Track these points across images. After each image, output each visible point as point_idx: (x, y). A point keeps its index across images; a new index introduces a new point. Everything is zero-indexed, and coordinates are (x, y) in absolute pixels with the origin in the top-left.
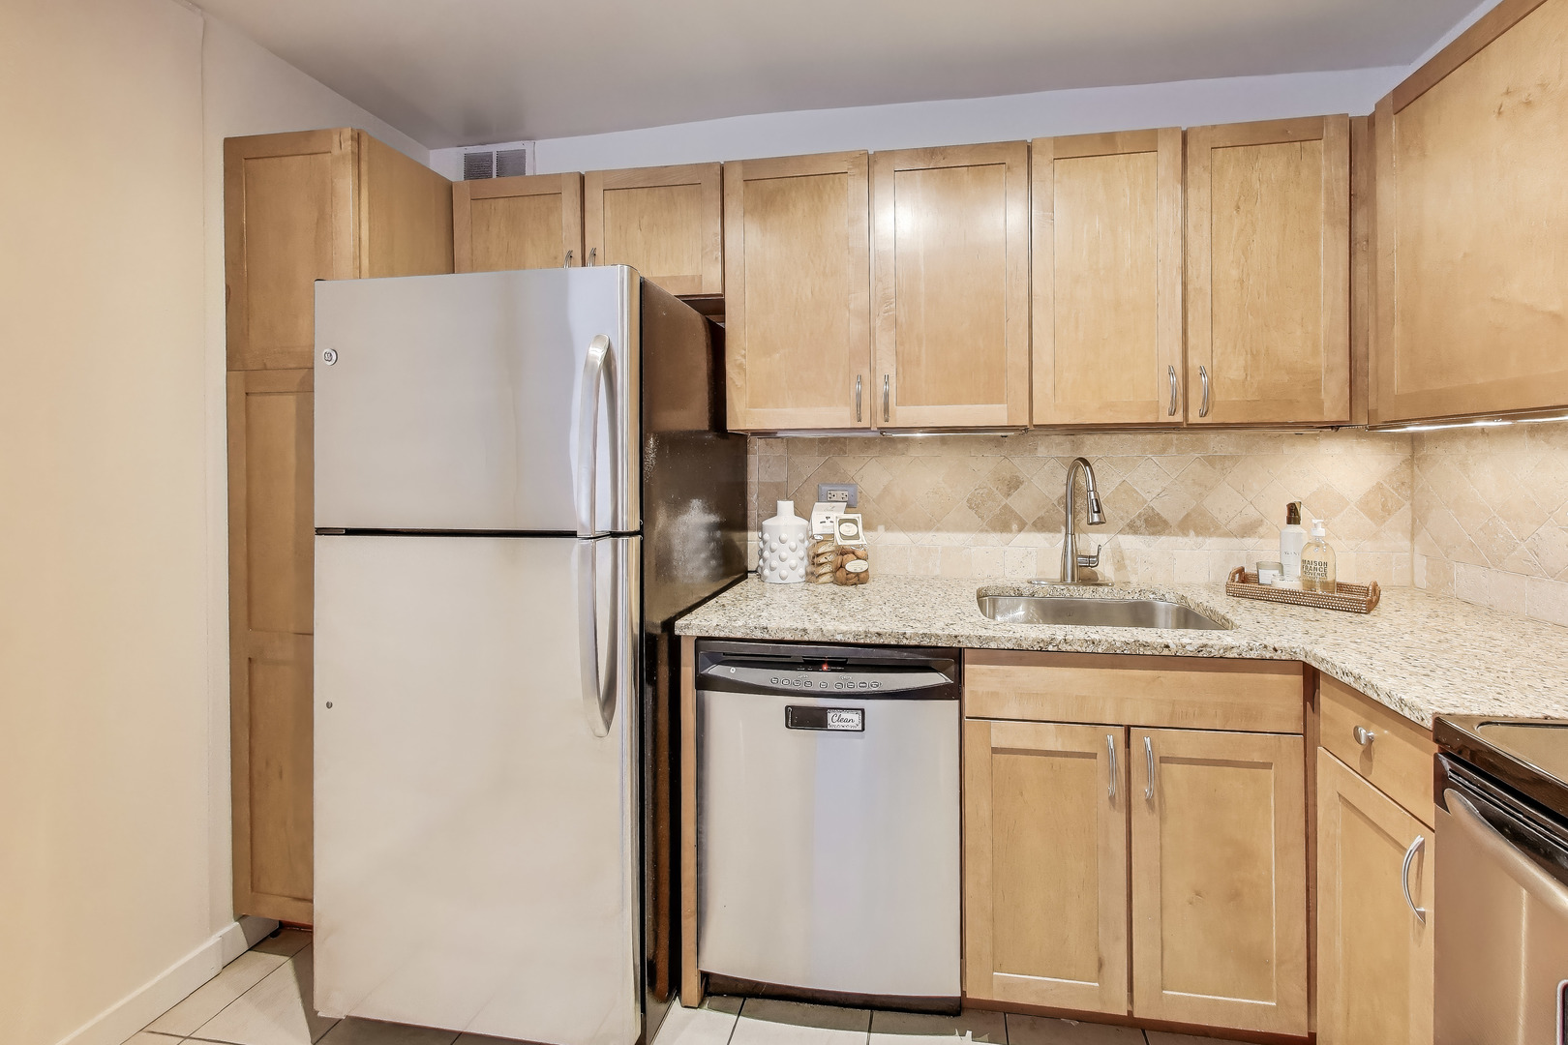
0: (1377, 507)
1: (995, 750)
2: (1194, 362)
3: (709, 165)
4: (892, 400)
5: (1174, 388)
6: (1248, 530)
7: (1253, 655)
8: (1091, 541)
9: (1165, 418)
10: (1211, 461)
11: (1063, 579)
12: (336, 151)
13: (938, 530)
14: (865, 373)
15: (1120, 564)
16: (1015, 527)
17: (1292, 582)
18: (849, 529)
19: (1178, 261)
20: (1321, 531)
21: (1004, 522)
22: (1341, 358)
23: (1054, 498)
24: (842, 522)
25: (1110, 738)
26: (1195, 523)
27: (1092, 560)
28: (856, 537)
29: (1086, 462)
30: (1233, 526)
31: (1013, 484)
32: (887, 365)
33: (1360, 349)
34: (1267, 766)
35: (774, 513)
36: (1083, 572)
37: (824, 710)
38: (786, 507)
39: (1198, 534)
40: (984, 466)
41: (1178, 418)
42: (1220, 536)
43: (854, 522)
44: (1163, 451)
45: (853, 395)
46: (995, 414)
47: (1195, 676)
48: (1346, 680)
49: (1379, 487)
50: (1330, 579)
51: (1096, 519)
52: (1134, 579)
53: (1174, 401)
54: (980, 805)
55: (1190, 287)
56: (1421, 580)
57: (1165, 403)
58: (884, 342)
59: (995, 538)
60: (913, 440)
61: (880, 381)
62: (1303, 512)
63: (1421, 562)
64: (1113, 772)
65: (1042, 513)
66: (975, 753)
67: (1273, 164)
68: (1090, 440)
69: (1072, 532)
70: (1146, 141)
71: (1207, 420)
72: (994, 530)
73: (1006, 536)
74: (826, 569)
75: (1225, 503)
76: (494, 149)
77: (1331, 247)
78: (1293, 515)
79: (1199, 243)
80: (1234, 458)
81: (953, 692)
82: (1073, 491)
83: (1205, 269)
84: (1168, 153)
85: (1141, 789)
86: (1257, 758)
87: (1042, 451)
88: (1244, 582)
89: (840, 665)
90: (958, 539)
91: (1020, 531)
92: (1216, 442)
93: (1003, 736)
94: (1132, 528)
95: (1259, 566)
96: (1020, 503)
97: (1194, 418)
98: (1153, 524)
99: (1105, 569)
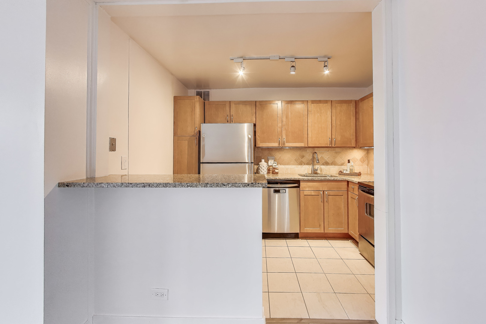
0: (362, 160)
1: (305, 195)
2: (333, 137)
3: (253, 101)
4: (285, 142)
5: (330, 141)
6: (342, 164)
7: (341, 180)
8: (316, 167)
9: (329, 146)
10: (336, 153)
11: (312, 173)
12: (196, 100)
13: (289, 165)
14: (281, 137)
15: (321, 171)
16: (303, 164)
17: (348, 172)
18: (275, 164)
19: (331, 121)
20: (352, 164)
21: (301, 164)
22: (354, 137)
23: (310, 159)
24: (274, 163)
25: (321, 193)
26: (334, 163)
27: (317, 170)
28: (276, 166)
29: (316, 153)
30: (340, 164)
31: (303, 157)
32: (284, 137)
33: (357, 135)
34: (342, 195)
35: (261, 161)
36: (315, 172)
37: (279, 190)
38: (263, 160)
39: (334, 165)
40: (298, 153)
41: (331, 146)
42: (338, 165)
43: (275, 163)
44: (328, 151)
45: (278, 141)
46: (302, 145)
47: (333, 183)
48: (351, 181)
49: (363, 157)
50: (354, 172)
51: (318, 162)
52: (323, 173)
53: (330, 143)
54: (302, 203)
55: (332, 125)
56: (369, 173)
57: (329, 143)
58: (284, 132)
59: (300, 166)
60: (285, 149)
61: (283, 139)
62: (350, 161)
63: (369, 169)
64: (321, 198)
65: (308, 162)
66: (302, 195)
67: (345, 106)
68: (316, 149)
69: (313, 165)
70: (326, 102)
71: (335, 146)
72: (299, 165)
73: (302, 166)
74: (271, 171)
75: (339, 160)
76: (203, 90)
77: (353, 119)
78: (349, 161)
79: (334, 118)
80: (340, 152)
81: (298, 187)
82: (313, 158)
83: (335, 122)
84: (329, 104)
85: (325, 200)
86: (341, 194)
87: (308, 151)
88: (341, 173)
89: (281, 183)
90: (293, 166)
91: (304, 165)
92: (337, 150)
93: (306, 193)
94: (323, 164)
95: (344, 170)
96: (304, 160)
97: (333, 146)
98: (327, 164)
99: (319, 172)
